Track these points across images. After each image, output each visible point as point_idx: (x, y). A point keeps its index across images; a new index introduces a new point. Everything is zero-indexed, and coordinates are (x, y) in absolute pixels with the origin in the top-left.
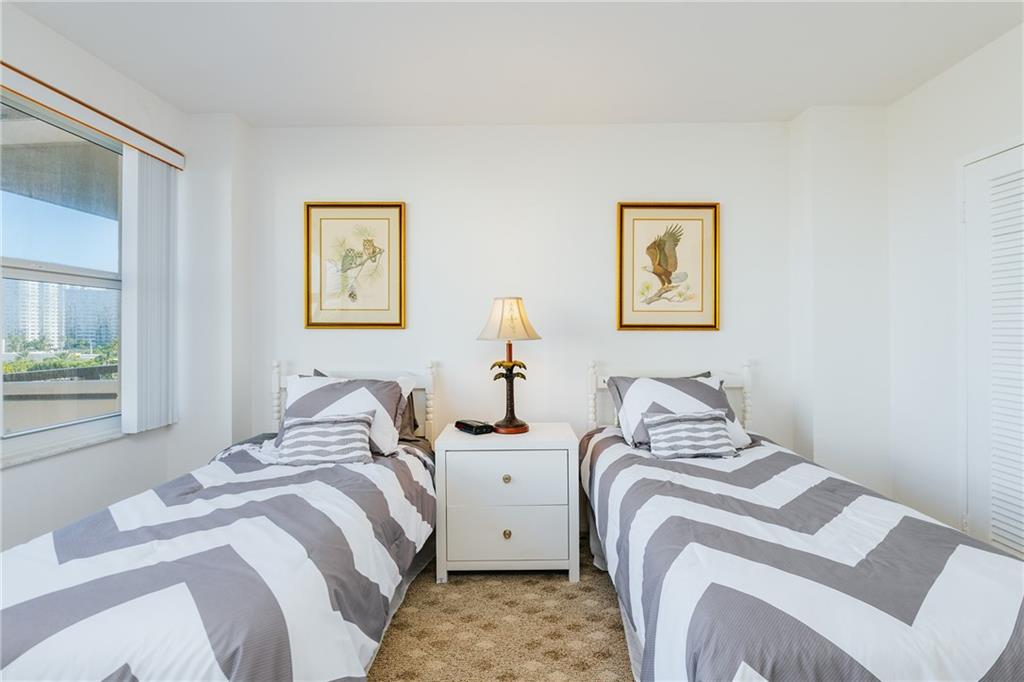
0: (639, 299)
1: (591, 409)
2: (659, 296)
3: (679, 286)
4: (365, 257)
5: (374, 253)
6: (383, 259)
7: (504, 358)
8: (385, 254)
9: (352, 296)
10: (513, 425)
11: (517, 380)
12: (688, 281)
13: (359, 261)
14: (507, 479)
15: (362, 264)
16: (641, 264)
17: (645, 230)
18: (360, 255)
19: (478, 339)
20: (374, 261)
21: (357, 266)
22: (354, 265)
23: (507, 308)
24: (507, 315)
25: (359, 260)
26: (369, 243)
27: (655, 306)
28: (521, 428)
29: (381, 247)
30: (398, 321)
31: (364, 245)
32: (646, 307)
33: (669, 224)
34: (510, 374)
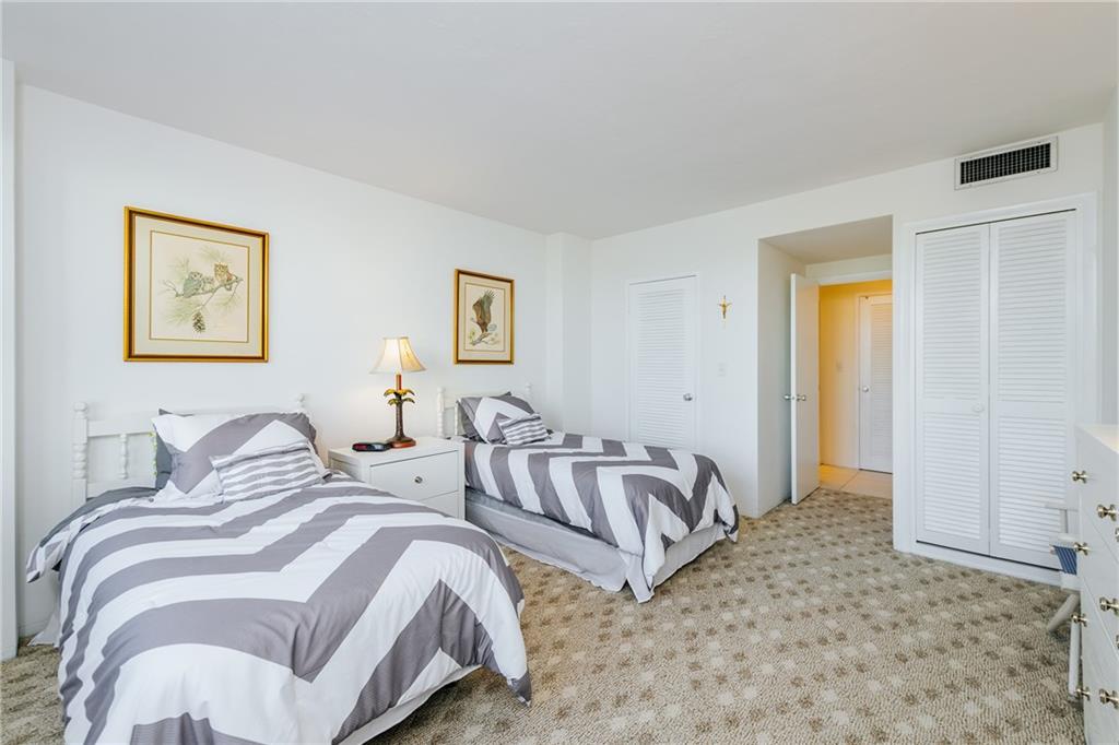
0: (468, 341)
1: (440, 425)
2: (480, 340)
3: (492, 333)
4: (217, 284)
5: (229, 282)
6: (241, 289)
7: (394, 387)
8: (244, 284)
9: (199, 325)
10: (402, 440)
11: (405, 404)
12: (497, 331)
13: (208, 287)
14: (418, 480)
15: (213, 291)
16: (470, 315)
17: (474, 291)
18: (211, 281)
19: (371, 373)
20: (230, 289)
21: (207, 292)
22: (201, 291)
23: (402, 347)
24: (404, 352)
25: (208, 285)
26: (221, 269)
27: (478, 346)
28: (409, 443)
29: (239, 276)
30: (260, 355)
31: (216, 271)
32: (471, 347)
33: (486, 289)
34: (399, 400)
